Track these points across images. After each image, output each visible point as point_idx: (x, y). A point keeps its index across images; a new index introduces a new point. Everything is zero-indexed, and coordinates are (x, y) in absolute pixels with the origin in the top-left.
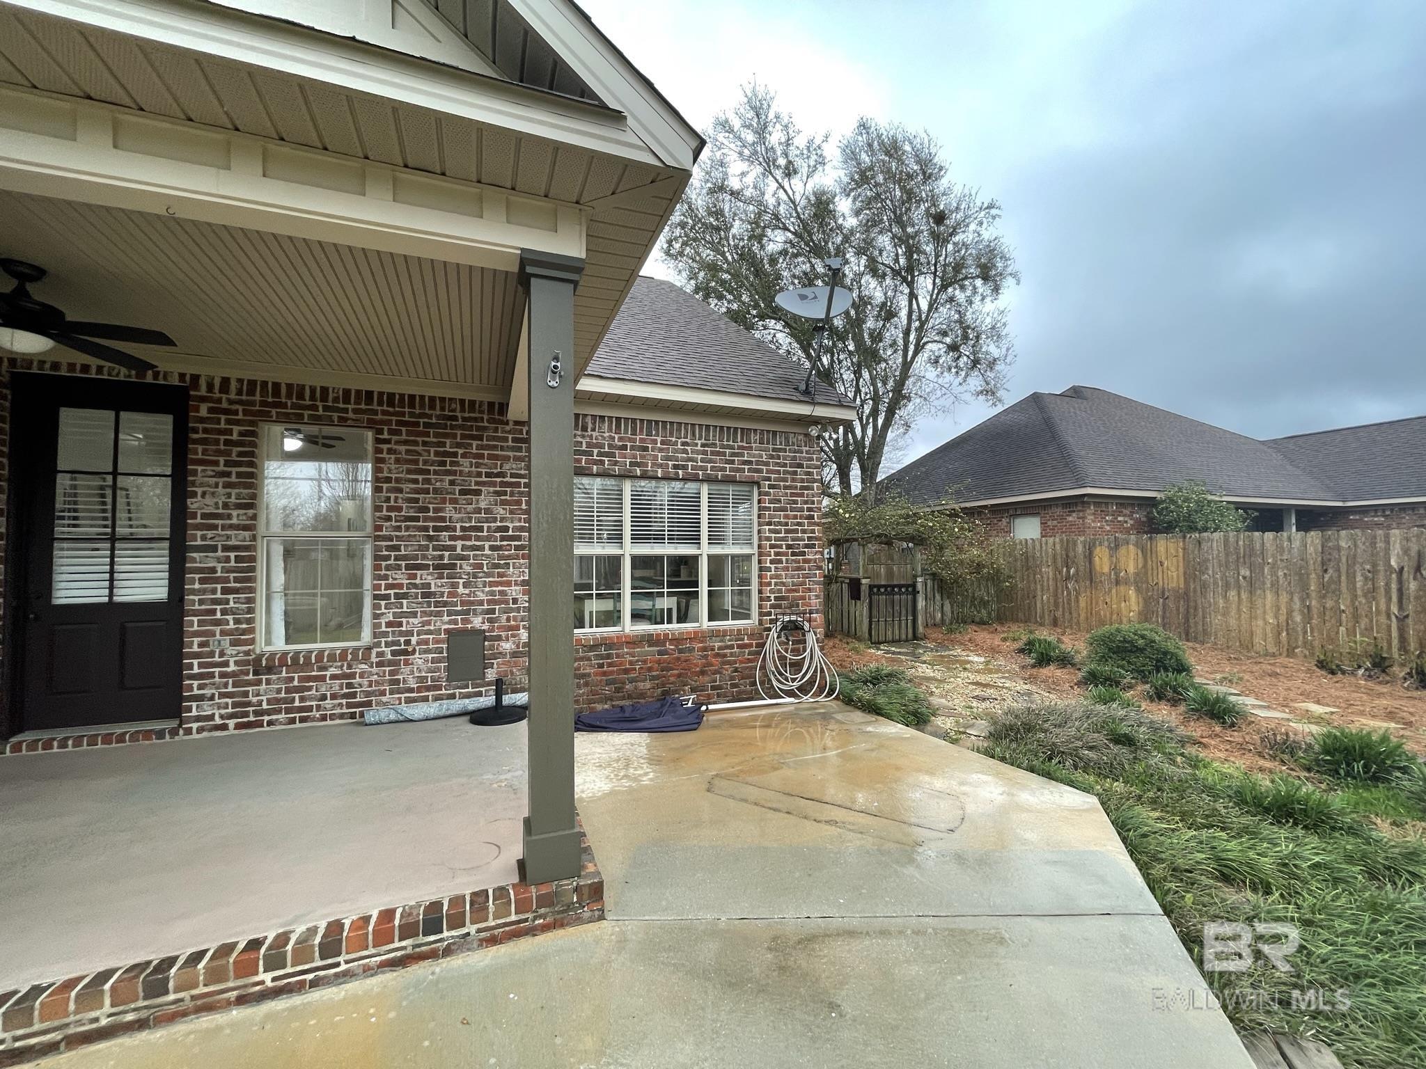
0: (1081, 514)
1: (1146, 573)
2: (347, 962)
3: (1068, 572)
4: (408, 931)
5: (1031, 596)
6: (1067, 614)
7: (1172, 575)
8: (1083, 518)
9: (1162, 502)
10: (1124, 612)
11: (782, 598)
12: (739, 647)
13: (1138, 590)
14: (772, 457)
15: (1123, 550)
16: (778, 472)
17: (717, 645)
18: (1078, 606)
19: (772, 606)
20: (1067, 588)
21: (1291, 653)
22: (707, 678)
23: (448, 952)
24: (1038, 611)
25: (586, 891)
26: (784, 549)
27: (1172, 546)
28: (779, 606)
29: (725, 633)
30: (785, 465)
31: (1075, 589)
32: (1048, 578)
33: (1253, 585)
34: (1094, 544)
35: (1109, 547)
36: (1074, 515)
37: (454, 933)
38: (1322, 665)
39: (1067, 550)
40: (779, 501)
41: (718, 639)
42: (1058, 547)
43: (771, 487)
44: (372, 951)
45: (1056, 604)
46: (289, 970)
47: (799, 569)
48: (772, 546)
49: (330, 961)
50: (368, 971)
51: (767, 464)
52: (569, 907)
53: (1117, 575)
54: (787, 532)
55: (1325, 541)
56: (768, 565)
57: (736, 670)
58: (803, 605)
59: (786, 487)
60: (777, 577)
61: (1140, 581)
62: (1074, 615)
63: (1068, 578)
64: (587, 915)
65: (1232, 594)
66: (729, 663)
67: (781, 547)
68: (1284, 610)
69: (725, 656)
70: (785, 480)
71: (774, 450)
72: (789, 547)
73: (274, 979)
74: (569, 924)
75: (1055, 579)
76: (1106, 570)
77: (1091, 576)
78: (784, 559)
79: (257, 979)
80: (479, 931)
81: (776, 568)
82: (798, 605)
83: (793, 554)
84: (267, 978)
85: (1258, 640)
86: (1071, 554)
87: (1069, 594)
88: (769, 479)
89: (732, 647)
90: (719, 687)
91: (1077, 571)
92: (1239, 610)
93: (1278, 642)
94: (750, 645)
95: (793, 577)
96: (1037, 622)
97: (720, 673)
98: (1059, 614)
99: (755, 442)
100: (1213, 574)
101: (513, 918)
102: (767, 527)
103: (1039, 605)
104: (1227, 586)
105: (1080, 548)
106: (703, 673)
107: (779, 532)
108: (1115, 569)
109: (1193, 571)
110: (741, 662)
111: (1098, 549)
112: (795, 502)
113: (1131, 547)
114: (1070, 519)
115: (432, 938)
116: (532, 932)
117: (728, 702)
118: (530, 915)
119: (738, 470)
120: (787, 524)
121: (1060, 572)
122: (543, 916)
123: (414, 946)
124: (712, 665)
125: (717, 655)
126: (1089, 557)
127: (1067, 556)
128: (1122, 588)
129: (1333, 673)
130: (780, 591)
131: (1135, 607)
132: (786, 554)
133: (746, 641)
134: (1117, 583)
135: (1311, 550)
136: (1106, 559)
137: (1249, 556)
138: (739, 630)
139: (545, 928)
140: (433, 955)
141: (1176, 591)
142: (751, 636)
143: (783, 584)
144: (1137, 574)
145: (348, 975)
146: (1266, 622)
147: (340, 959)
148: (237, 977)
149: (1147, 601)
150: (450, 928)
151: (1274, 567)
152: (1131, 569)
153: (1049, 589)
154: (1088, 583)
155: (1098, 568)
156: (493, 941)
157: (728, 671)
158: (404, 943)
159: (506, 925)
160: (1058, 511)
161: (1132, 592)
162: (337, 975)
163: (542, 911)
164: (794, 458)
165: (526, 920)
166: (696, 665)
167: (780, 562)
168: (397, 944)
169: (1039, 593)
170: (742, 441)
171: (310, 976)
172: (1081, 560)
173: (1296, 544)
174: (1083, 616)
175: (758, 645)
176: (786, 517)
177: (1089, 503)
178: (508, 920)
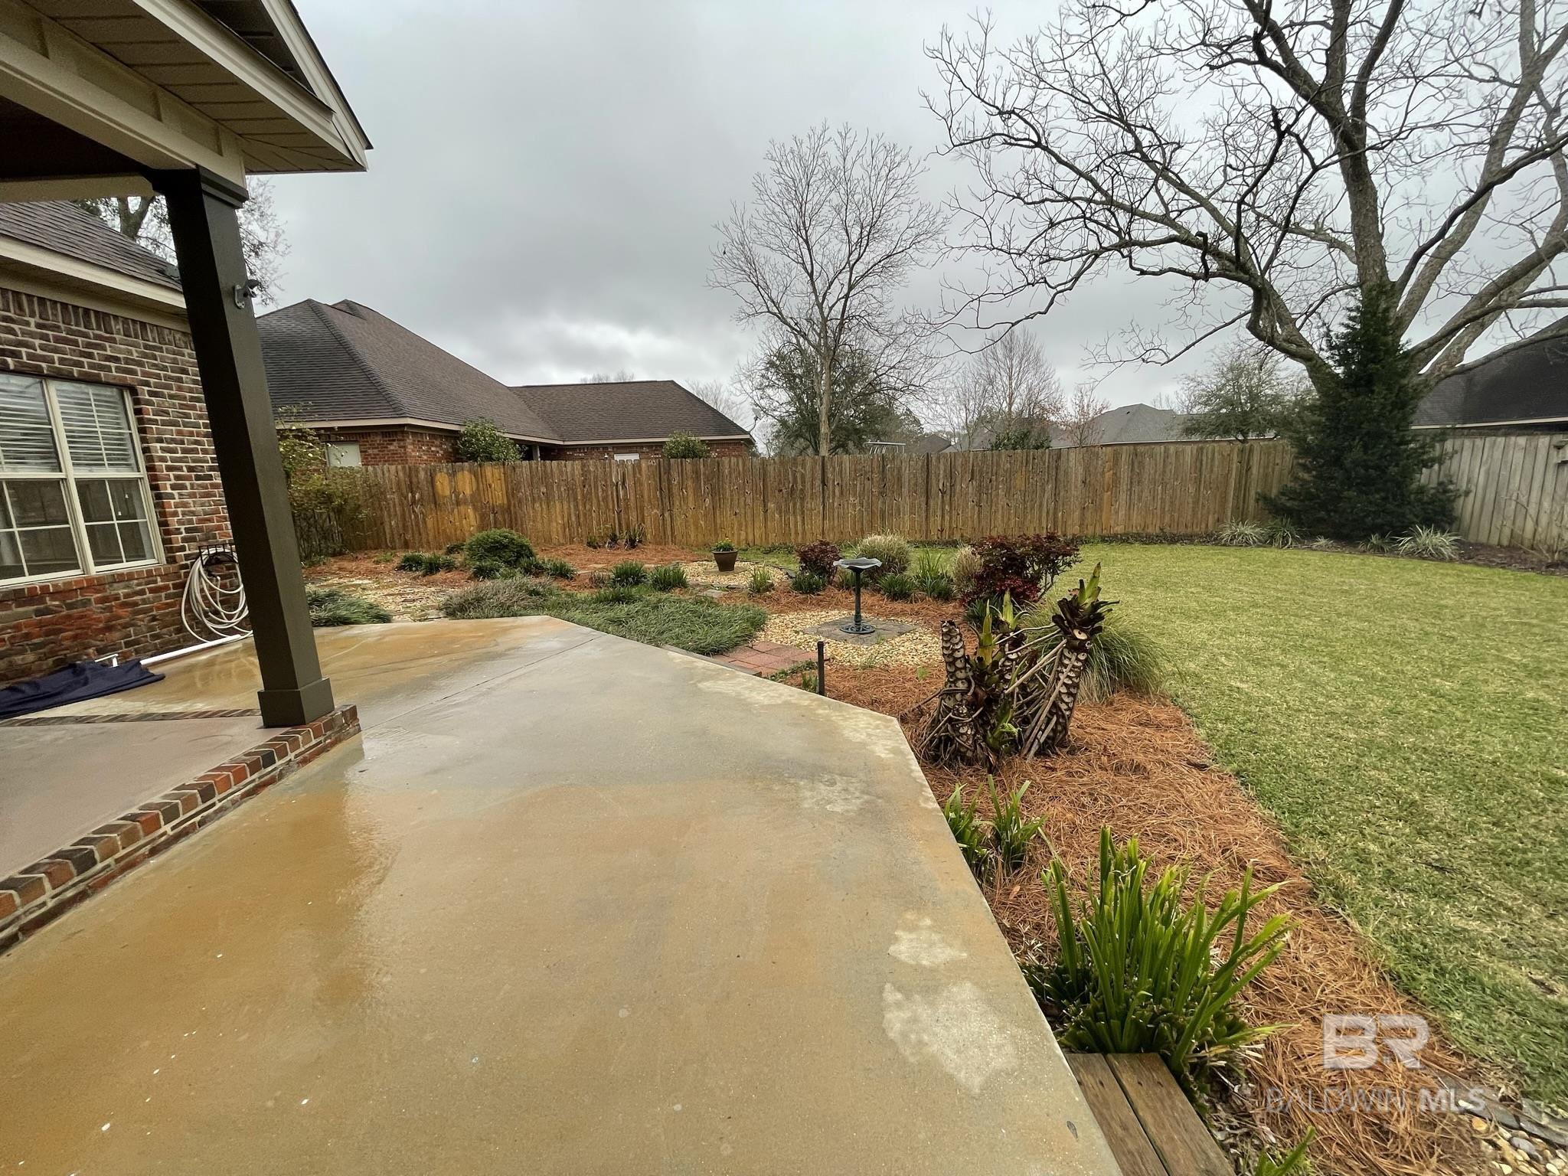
0: (402, 444)
1: (479, 494)
2: (220, 801)
3: (413, 497)
4: (254, 767)
5: (379, 522)
6: (417, 536)
7: (498, 495)
8: (405, 447)
9: (464, 435)
10: (466, 527)
11: (195, 530)
12: (151, 591)
13: (475, 509)
14: (146, 356)
15: (459, 475)
16: (158, 376)
17: (121, 592)
18: (426, 527)
19: (184, 540)
20: (414, 511)
21: (572, 542)
22: (116, 635)
23: (281, 776)
24: (388, 536)
25: (348, 714)
26: (185, 472)
27: (496, 471)
28: (193, 539)
29: (130, 576)
30: (165, 369)
31: (422, 513)
32: (394, 505)
33: (548, 498)
34: (435, 470)
35: (448, 473)
36: (395, 443)
37: (282, 761)
38: (589, 544)
39: (410, 477)
40: (168, 413)
41: (123, 584)
42: (401, 474)
43: (152, 394)
44: (234, 788)
45: (405, 527)
46: (182, 818)
47: (208, 495)
48: (169, 469)
49: (209, 803)
50: (235, 803)
51: (140, 364)
52: (342, 727)
53: (457, 497)
54: (184, 451)
55: (583, 466)
56: (169, 491)
57: (154, 619)
58: (221, 536)
59: (171, 397)
60: (185, 505)
61: (476, 501)
62: (424, 535)
63: (414, 502)
64: (351, 730)
65: (537, 505)
66: (145, 611)
67: (180, 469)
68: (566, 515)
69: (136, 604)
70: (169, 387)
71: (146, 347)
72: (190, 469)
73: (173, 828)
74: (345, 739)
75: (401, 504)
76: (447, 493)
77: (435, 499)
78: (187, 483)
79: (161, 831)
80: (296, 756)
81: (180, 494)
82: (215, 537)
83: (198, 478)
84: (167, 828)
85: (554, 536)
86: (414, 480)
87: (416, 517)
88: (147, 384)
89: (142, 592)
90: (137, 642)
91: (421, 495)
92: (542, 517)
93: (564, 536)
94: (166, 588)
95: (202, 505)
96: (387, 546)
97: (133, 625)
98: (409, 537)
99: (118, 334)
100: (524, 491)
101: (314, 742)
102: (158, 445)
103: (388, 531)
104: (534, 501)
105: (422, 475)
106: (109, 628)
107: (174, 451)
108: (455, 491)
109: (512, 492)
110: (158, 608)
111: (439, 474)
112: (188, 416)
113: (466, 472)
114: (392, 448)
115: (270, 769)
116: (325, 749)
117: (152, 656)
118: (322, 738)
119: (102, 368)
120: (182, 443)
121: (406, 498)
122: (329, 737)
123: (260, 778)
124: (120, 618)
125: (125, 605)
126: (432, 483)
127: (411, 482)
128: (462, 508)
129: (595, 548)
130: (190, 522)
131: (473, 523)
132: (188, 478)
133: (160, 584)
134: (458, 503)
135: (576, 472)
136: (446, 483)
137: (546, 478)
138: (149, 572)
139: (333, 744)
140: (272, 781)
141: (501, 506)
142: (165, 576)
143: (193, 513)
144: (472, 496)
145: (222, 810)
146: (558, 524)
147: (215, 800)
148: (147, 834)
149: (483, 517)
150: (280, 758)
151: (559, 486)
152: (468, 492)
153: (396, 515)
154: (433, 506)
155: (440, 492)
156: (305, 761)
157: (143, 621)
158: (254, 777)
159: (311, 748)
160: (378, 439)
161: (470, 511)
162: (216, 812)
163: (328, 733)
164: (175, 361)
165: (320, 742)
166: (99, 621)
167: (184, 487)
168: (249, 779)
169: (387, 519)
170: (99, 328)
171: (198, 818)
172: (424, 484)
173: (569, 469)
174: (431, 534)
175: (175, 586)
176: (179, 433)
177: (407, 433)
178: (311, 744)
